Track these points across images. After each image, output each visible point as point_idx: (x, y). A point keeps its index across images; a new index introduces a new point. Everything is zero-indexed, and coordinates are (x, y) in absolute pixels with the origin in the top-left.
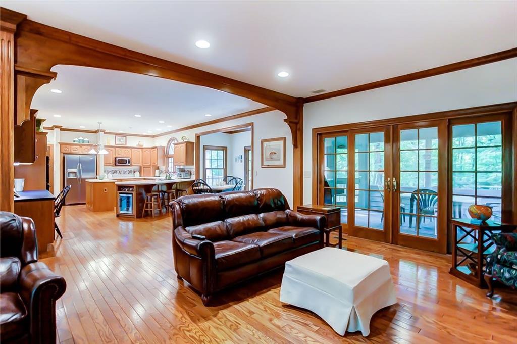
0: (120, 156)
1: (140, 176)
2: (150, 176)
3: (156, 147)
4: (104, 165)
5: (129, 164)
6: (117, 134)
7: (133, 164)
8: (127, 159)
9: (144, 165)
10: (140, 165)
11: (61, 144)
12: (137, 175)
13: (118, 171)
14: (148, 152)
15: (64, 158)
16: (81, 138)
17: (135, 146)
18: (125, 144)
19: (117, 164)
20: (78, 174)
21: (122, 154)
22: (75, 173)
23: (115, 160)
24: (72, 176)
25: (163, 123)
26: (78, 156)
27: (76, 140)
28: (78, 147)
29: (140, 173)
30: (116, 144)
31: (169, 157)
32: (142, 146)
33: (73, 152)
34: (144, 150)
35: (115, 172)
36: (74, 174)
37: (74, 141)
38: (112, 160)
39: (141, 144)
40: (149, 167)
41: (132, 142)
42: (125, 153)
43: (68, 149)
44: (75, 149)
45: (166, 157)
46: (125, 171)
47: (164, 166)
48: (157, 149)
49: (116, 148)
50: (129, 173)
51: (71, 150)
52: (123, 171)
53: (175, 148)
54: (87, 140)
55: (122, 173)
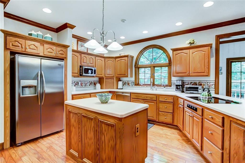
0: (85, 64)
1: (101, 88)
3: (127, 56)
5: (95, 75)
8: (93, 68)
9: (107, 76)
11: (7, 34)
12: (98, 86)
13: (80, 83)
14: (110, 62)
16: (40, 33)
18: (87, 51)
19: (84, 74)
20: (39, 88)
22: (35, 87)
23: (80, 69)
27: (33, 33)
28: (37, 44)
29: (101, 85)
31: (139, 68)
33: (29, 51)
34: (106, 60)
35: (77, 84)
36: (32, 89)
38: (77, 69)
40: (112, 78)
42: (90, 62)
43: (20, 45)
44: (32, 47)
45: (135, 68)
46: (87, 82)
47: (132, 77)
48: (128, 58)
49: (82, 55)
50: (89, 85)
51: (26, 48)
52: (85, 83)
53: (176, 55)
54: (49, 36)
55: (84, 85)
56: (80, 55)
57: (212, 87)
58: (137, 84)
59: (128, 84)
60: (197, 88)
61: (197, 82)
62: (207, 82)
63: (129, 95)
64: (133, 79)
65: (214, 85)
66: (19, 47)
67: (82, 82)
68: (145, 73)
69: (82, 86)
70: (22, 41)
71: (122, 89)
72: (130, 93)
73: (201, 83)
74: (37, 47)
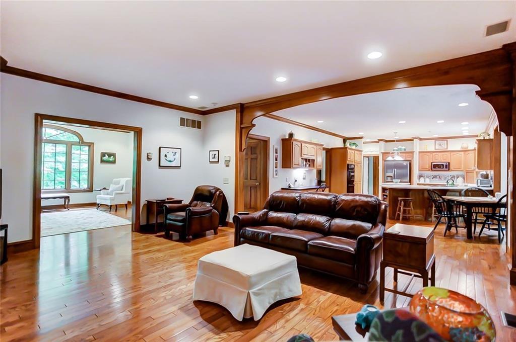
0: (436, 161)
2: (473, 183)
4: (420, 170)
5: (447, 169)
6: (437, 139)
7: (453, 169)
8: (444, 164)
10: (463, 169)
11: (383, 153)
12: (460, 180)
14: (470, 155)
15: (384, 164)
16: (400, 147)
17: (459, 149)
18: (446, 148)
19: (433, 169)
21: (440, 159)
22: (392, 177)
24: (389, 180)
25: (443, 123)
26: (393, 163)
27: (396, 148)
29: (464, 179)
30: (435, 149)
32: (465, 148)
34: (467, 153)
35: (434, 177)
37: (394, 150)
38: (428, 166)
39: (465, 145)
42: (443, 158)
46: (447, 176)
49: (433, 153)
54: (404, 148)
55: (443, 178)
56: (431, 154)
67: (441, 176)
69: (441, 179)
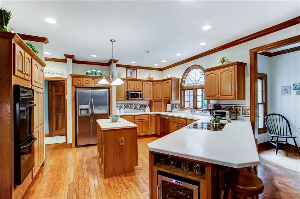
0: (132, 90)
1: (150, 111)
2: (161, 111)
3: (170, 79)
4: (117, 100)
5: (141, 99)
6: (128, 67)
7: (144, 99)
8: (139, 93)
9: (155, 99)
10: (151, 99)
11: (73, 76)
12: (148, 108)
13: (129, 106)
14: (158, 85)
15: (76, 92)
16: (94, 70)
17: (145, 79)
18: (135, 77)
19: (129, 98)
20: (90, 110)
22: (87, 109)
23: (127, 94)
24: (84, 113)
26: (90, 90)
27: (89, 72)
28: (90, 79)
29: (150, 107)
30: (127, 77)
31: (184, 90)
32: (152, 79)
33: (85, 85)
34: (155, 83)
35: (127, 107)
36: (86, 111)
37: (87, 73)
39: (152, 76)
40: (160, 101)
41: (143, 75)
42: (136, 87)
43: (80, 82)
44: (87, 82)
45: (181, 90)
46: (136, 105)
47: (178, 100)
48: (171, 81)
49: (128, 81)
50: (139, 108)
51: (83, 84)
52: (134, 106)
53: (207, 76)
54: (99, 71)
55: (133, 107)
56: (126, 82)
57: (247, 113)
58: (182, 107)
59: (176, 107)
60: (225, 113)
61: (233, 106)
62: (243, 107)
63: (168, 118)
64: (179, 102)
65: (249, 110)
66: (79, 83)
67: (132, 105)
68: (189, 96)
69: (132, 109)
70: (81, 79)
71: (171, 112)
72: (169, 116)
73: (236, 107)
74: (89, 82)
